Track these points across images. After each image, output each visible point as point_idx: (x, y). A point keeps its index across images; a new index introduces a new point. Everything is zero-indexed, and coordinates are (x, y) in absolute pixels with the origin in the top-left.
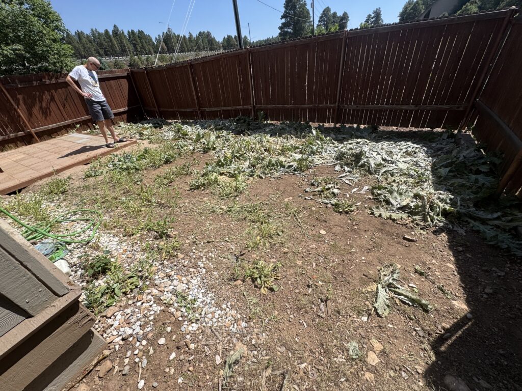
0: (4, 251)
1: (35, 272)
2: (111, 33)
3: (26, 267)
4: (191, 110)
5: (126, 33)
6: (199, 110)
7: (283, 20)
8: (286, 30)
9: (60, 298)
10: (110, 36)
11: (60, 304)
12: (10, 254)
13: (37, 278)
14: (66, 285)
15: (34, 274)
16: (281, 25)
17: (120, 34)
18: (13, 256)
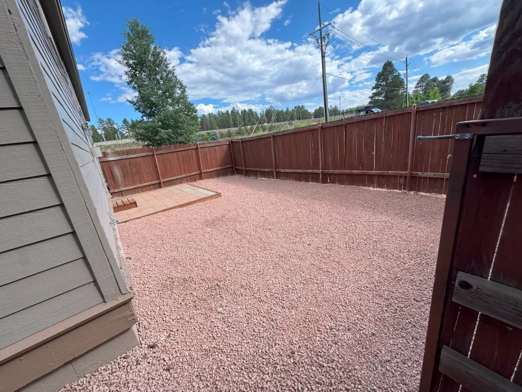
0: (105, 256)
1: (115, 274)
2: (230, 112)
3: (112, 268)
4: (269, 170)
5: (240, 112)
6: (275, 170)
7: (375, 91)
8: (376, 98)
9: (122, 296)
10: (229, 114)
11: (121, 299)
12: (108, 259)
13: (115, 277)
14: (128, 288)
15: (114, 274)
16: (371, 95)
17: (236, 112)
18: (109, 261)
